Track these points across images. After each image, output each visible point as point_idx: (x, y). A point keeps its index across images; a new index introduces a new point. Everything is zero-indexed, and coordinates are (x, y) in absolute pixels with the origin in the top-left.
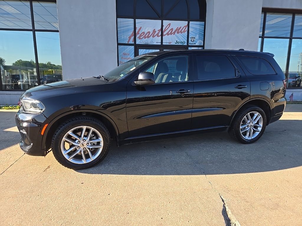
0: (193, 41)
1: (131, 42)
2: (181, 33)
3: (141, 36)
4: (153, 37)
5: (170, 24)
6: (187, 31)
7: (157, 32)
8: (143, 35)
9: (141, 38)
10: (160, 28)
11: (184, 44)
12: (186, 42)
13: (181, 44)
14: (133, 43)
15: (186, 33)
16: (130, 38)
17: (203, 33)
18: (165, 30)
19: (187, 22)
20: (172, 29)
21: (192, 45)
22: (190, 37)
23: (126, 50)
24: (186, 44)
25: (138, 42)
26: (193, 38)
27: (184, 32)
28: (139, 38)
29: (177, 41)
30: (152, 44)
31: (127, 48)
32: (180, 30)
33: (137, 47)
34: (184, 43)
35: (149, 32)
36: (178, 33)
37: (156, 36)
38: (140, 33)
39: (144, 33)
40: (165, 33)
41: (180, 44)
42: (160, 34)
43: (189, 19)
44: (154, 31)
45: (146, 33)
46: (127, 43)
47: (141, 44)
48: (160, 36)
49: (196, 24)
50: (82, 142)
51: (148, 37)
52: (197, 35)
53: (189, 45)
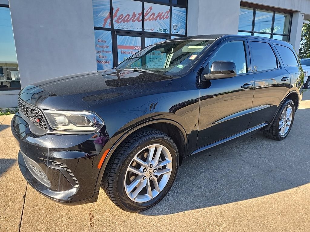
0: (175, 29)
1: (108, 26)
2: (163, 19)
3: (119, 19)
4: (134, 21)
5: (151, 8)
6: (169, 17)
7: (138, 16)
8: (121, 18)
9: (119, 21)
10: (141, 11)
11: (167, 33)
12: (169, 30)
13: (164, 32)
14: (110, 27)
15: (169, 19)
16: (106, 20)
17: (185, 22)
18: (146, 15)
19: (169, 7)
20: (154, 14)
21: (175, 33)
22: (172, 24)
23: (101, 36)
24: (168, 32)
25: (116, 26)
26: (175, 25)
27: (167, 18)
28: (117, 21)
29: (159, 28)
30: (133, 30)
31: (102, 33)
32: (163, 15)
33: (115, 33)
34: (166, 31)
35: (128, 15)
36: (160, 19)
37: (136, 20)
38: (118, 15)
39: (122, 15)
40: (146, 18)
41: (162, 32)
42: (141, 18)
43: (171, 4)
44: (134, 14)
45: (124, 16)
46: (102, 27)
47: (119, 29)
48: (141, 21)
49: (178, 11)
50: (149, 168)
51: (128, 21)
52: (180, 23)
53: (172, 33)
